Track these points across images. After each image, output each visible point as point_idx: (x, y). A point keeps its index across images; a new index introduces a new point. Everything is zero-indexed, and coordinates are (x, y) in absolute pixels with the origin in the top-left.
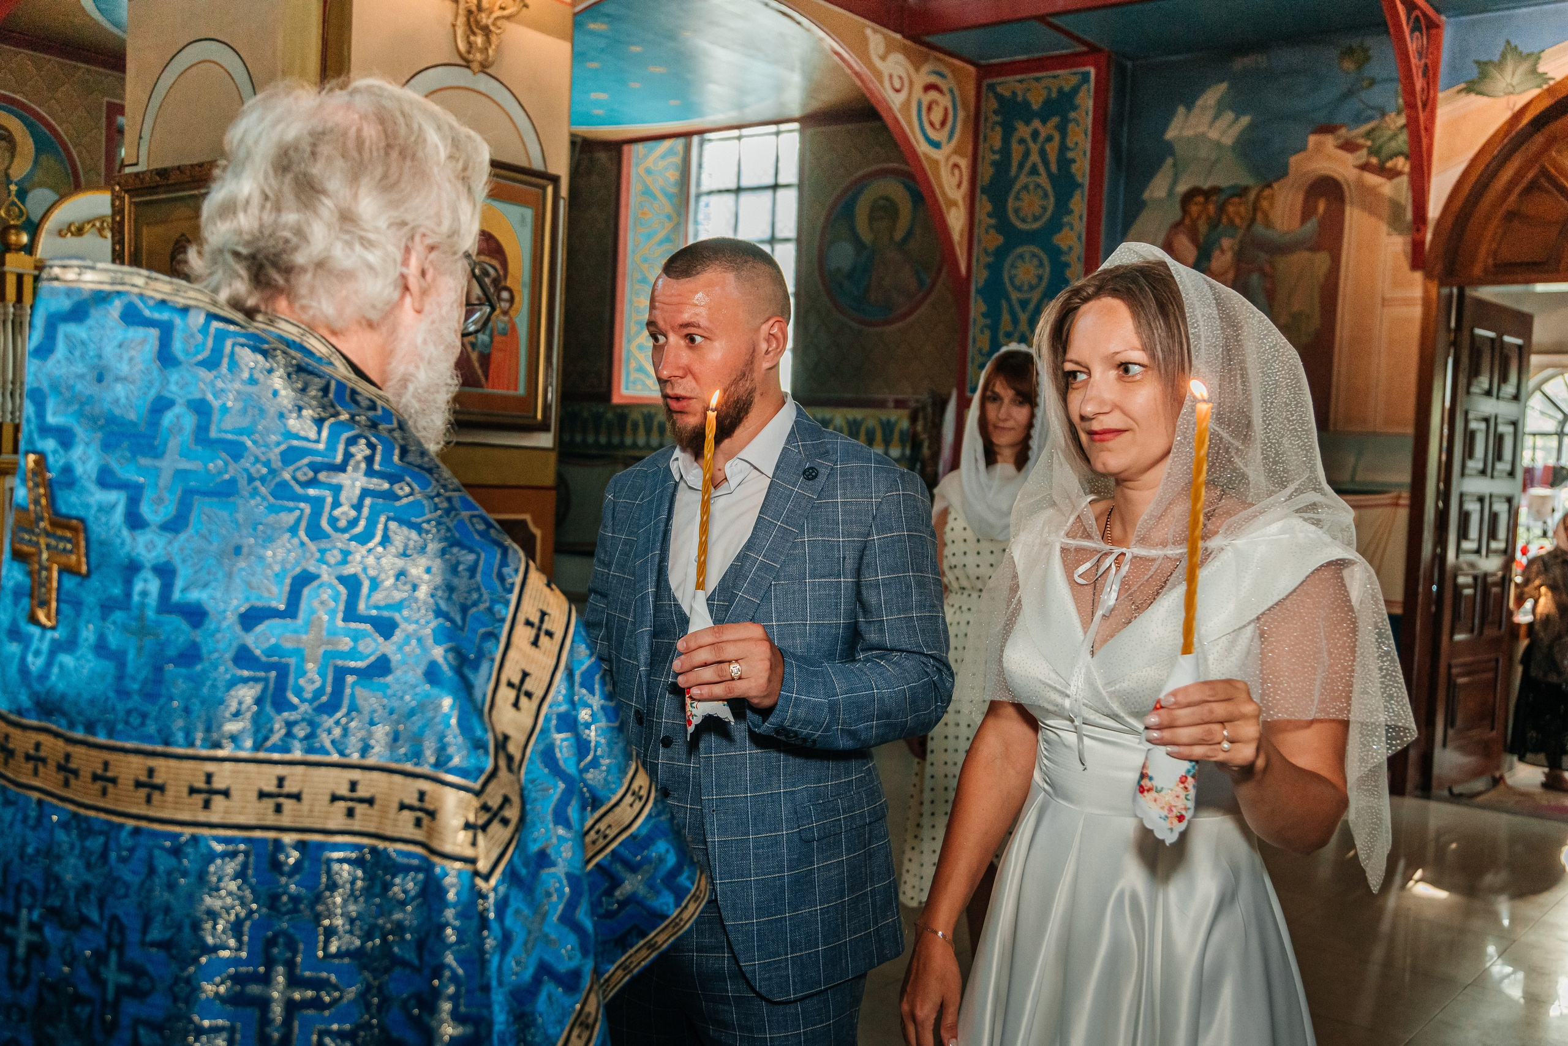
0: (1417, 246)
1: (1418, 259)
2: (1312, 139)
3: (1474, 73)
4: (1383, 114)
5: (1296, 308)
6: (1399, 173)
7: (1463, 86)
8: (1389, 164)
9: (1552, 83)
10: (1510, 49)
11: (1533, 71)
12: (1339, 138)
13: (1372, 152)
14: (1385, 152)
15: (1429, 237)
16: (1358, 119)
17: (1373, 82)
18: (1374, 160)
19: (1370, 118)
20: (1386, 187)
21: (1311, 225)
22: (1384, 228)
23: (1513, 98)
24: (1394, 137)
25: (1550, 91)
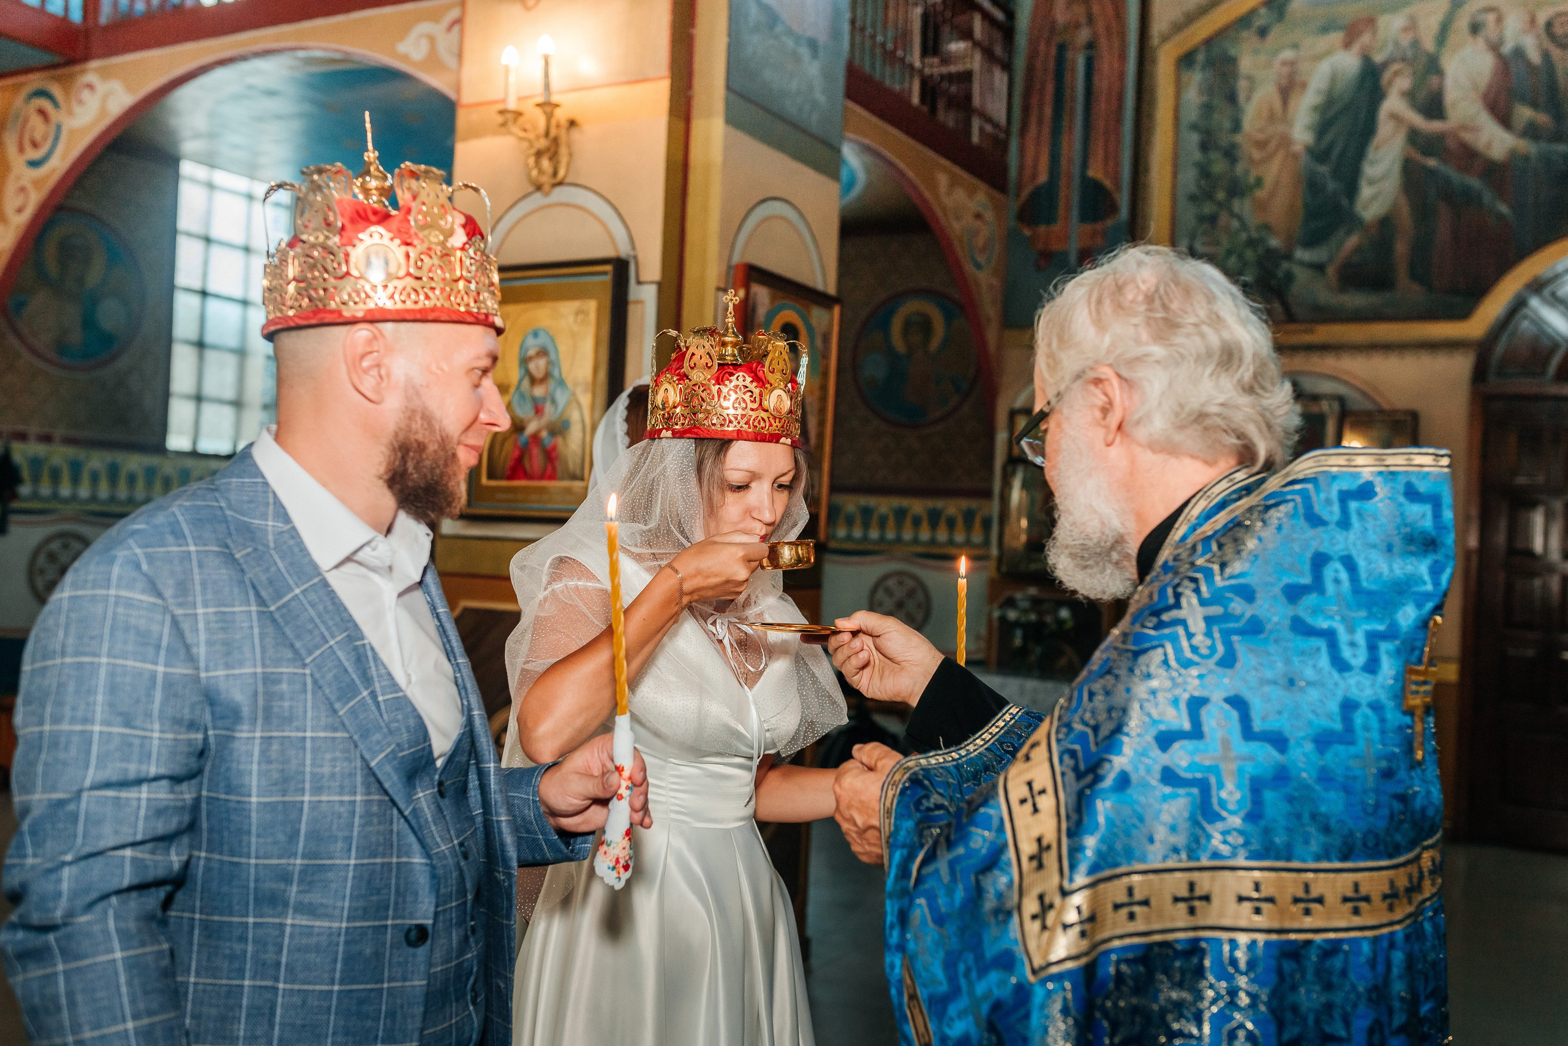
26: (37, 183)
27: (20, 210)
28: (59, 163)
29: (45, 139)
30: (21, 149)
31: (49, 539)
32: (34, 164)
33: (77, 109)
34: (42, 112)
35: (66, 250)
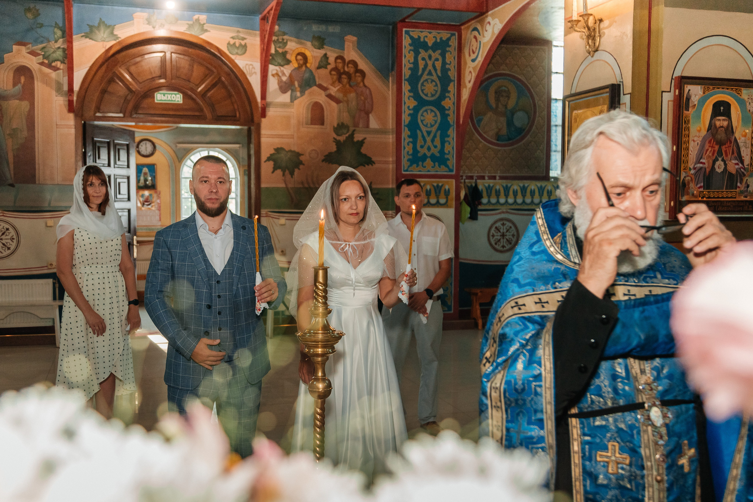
0: (70, 103)
1: (71, 108)
2: (15, 47)
3: (88, 30)
4: (49, 41)
5: (14, 126)
6: (58, 69)
7: (83, 34)
8: (53, 64)
9: (120, 39)
10: (101, 22)
11: (112, 33)
12: (28, 48)
13: (45, 57)
14: (51, 59)
15: (75, 98)
16: (36, 41)
17: (41, 26)
18: (46, 61)
19: (42, 42)
20: (54, 75)
21: (19, 87)
22: (54, 93)
23: (105, 43)
24: (54, 52)
25: (119, 43)
26: (474, 68)
27: (470, 82)
28: (480, 59)
29: (476, 48)
30: (470, 55)
31: (496, 222)
32: (473, 61)
33: (485, 33)
34: (475, 37)
35: (498, 93)
